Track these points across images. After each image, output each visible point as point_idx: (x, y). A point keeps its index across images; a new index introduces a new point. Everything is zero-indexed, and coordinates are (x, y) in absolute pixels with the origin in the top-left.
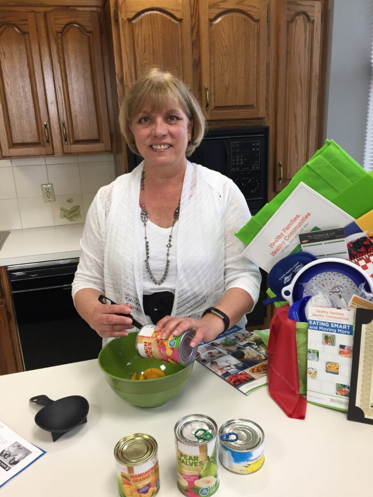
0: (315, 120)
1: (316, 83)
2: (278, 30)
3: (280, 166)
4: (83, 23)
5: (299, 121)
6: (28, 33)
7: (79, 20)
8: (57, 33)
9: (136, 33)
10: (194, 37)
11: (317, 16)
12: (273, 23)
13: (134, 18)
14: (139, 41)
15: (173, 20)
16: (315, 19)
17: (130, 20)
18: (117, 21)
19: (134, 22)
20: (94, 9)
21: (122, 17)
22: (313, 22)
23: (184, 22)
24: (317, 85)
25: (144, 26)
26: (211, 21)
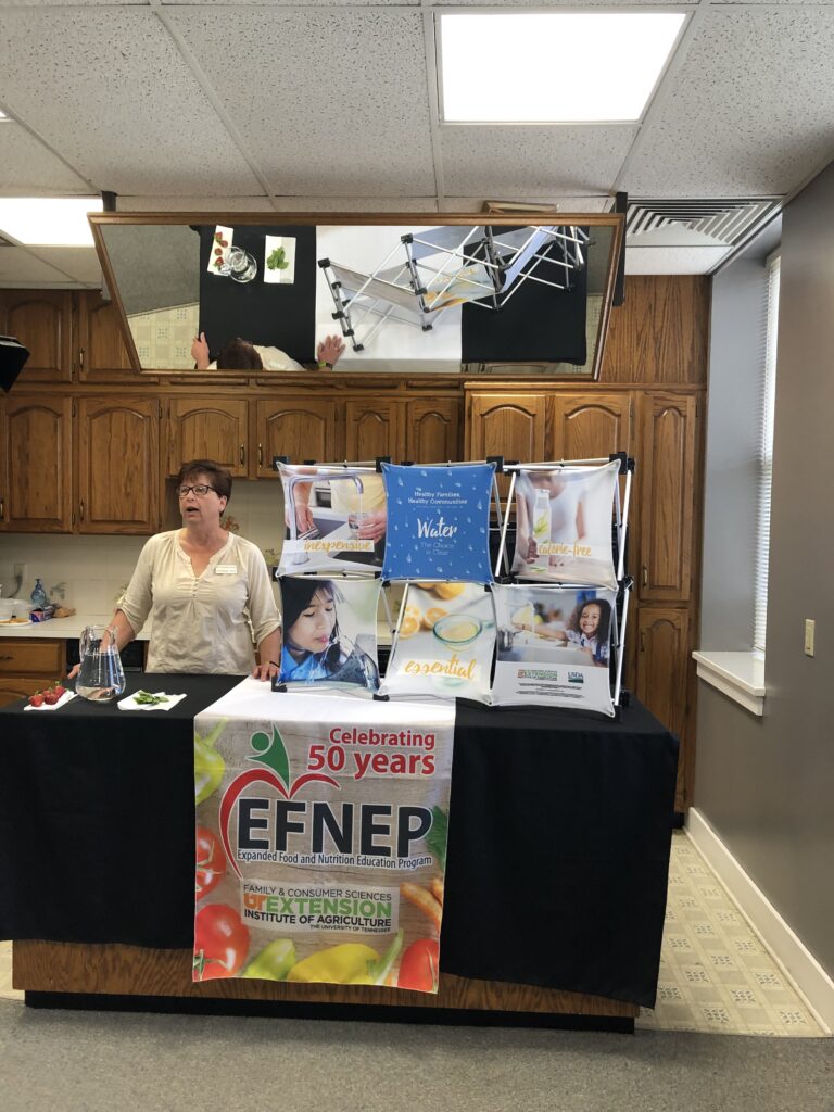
0: (691, 521)
1: (690, 479)
2: (643, 424)
3: (644, 568)
4: (442, 412)
5: (669, 520)
6: (388, 421)
7: (438, 410)
8: (417, 421)
9: (488, 427)
10: (548, 431)
11: (691, 411)
12: (638, 417)
13: (488, 413)
14: (490, 435)
15: (526, 415)
16: (688, 415)
17: (482, 415)
18: (470, 416)
19: (486, 417)
20: (456, 400)
21: (476, 412)
22: (685, 417)
23: (537, 417)
24: (692, 481)
25: (496, 422)
26: (567, 415)
